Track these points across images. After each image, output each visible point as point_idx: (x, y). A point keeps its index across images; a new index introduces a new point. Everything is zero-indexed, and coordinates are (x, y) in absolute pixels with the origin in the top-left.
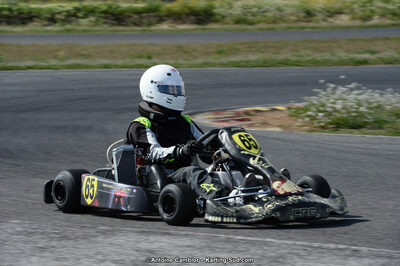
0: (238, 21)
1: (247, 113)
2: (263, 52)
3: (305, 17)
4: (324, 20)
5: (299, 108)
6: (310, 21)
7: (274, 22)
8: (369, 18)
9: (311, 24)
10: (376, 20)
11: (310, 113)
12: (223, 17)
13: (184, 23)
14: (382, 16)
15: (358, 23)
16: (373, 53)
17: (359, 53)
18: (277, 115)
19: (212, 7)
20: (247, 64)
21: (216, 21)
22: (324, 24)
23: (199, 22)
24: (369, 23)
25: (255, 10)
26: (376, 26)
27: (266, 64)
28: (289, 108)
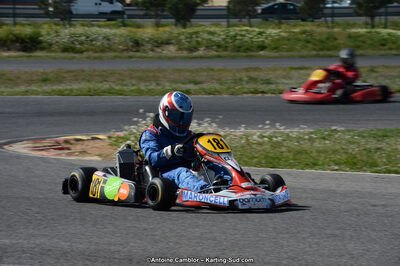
0: (66, 50)
1: (66, 142)
2: (89, 81)
3: (133, 46)
4: (152, 50)
5: (119, 137)
6: (137, 51)
7: (102, 51)
8: (196, 49)
9: (138, 54)
10: (201, 52)
11: (128, 142)
12: (51, 45)
13: (9, 50)
14: (207, 47)
15: (185, 53)
16: (196, 83)
17: (183, 83)
18: (97, 144)
19: (39, 34)
20: (71, 93)
21: (43, 49)
22: (151, 54)
23: (25, 49)
24: (195, 54)
25: (83, 38)
26: (202, 57)
27: (90, 93)
28: (110, 137)
